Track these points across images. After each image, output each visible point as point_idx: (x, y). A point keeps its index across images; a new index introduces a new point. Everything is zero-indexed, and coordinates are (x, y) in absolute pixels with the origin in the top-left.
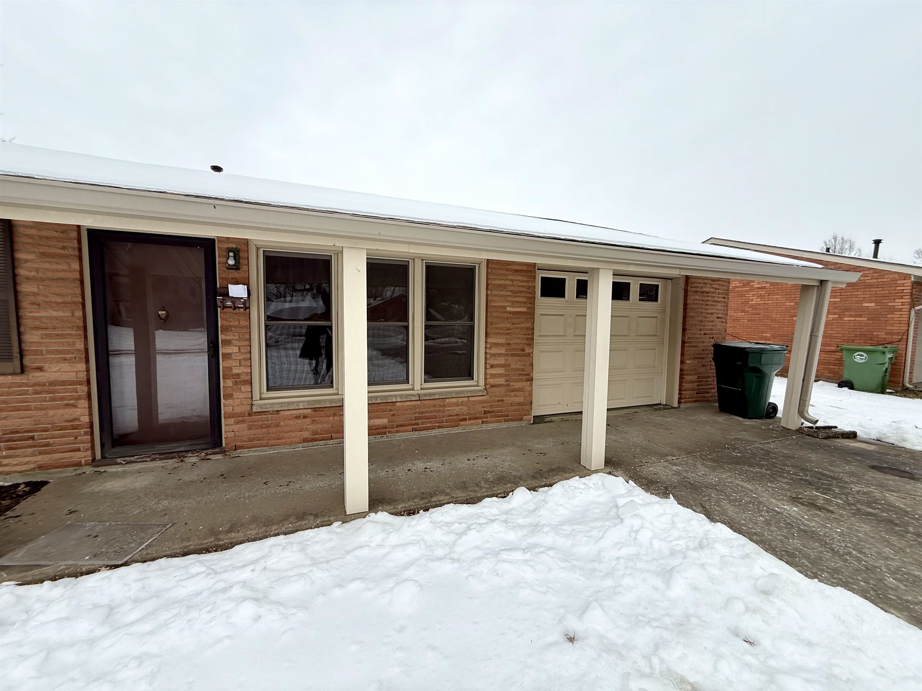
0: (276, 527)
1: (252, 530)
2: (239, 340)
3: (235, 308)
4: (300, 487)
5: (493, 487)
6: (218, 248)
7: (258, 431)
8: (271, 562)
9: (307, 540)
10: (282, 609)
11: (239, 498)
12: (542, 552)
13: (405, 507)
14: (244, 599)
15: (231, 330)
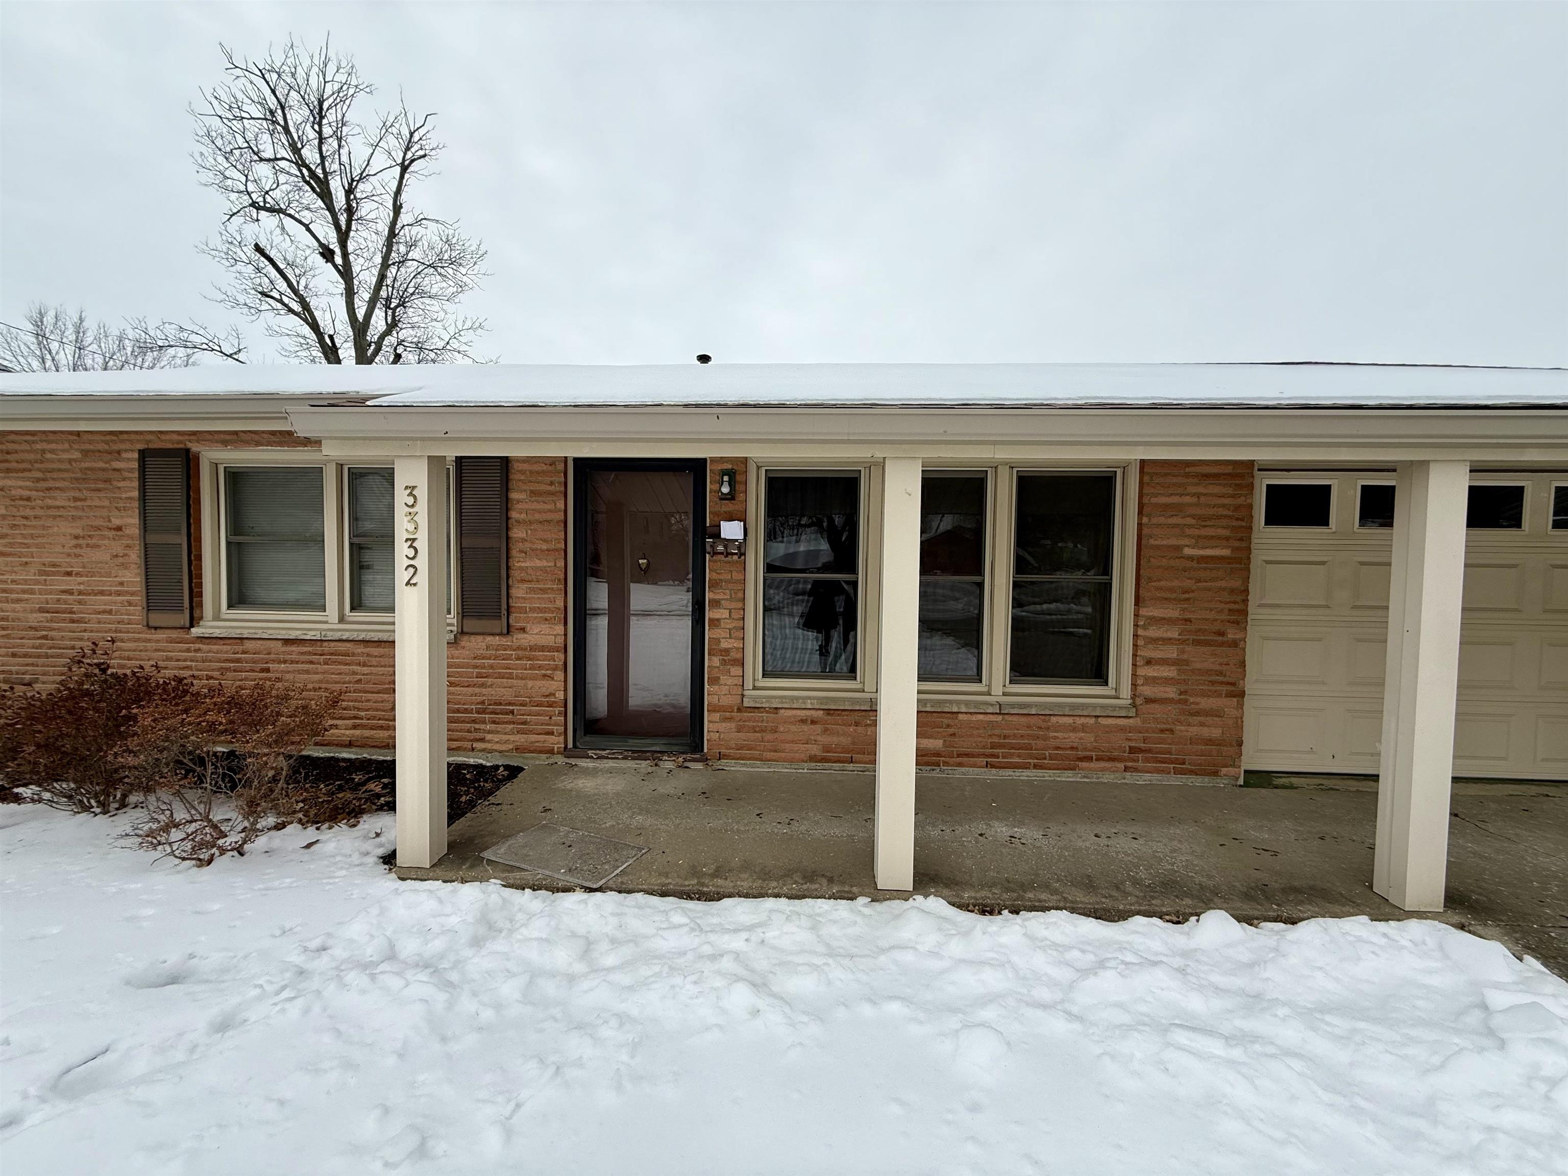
0: (774, 884)
1: (743, 881)
2: (731, 599)
3: (728, 554)
4: (807, 831)
5: (1153, 898)
6: (710, 470)
7: (751, 735)
8: (771, 934)
9: (819, 915)
10: (787, 1010)
11: (726, 831)
12: (1272, 1056)
13: (976, 899)
14: (739, 979)
15: (721, 587)
